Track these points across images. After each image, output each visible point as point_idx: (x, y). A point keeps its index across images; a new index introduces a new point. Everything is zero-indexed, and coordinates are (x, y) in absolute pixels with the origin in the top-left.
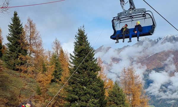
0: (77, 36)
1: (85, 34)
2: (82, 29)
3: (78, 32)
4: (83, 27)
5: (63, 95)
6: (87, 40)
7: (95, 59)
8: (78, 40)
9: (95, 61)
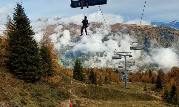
0: (16, 9)
1: (22, 8)
2: (20, 4)
3: (16, 6)
4: (21, 2)
5: (4, 54)
6: (24, 12)
7: (30, 26)
8: (16, 11)
9: (30, 28)
